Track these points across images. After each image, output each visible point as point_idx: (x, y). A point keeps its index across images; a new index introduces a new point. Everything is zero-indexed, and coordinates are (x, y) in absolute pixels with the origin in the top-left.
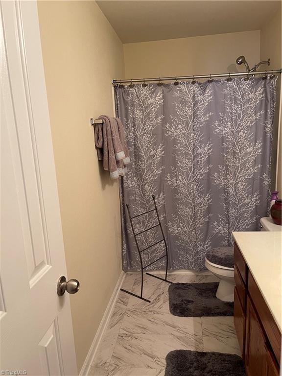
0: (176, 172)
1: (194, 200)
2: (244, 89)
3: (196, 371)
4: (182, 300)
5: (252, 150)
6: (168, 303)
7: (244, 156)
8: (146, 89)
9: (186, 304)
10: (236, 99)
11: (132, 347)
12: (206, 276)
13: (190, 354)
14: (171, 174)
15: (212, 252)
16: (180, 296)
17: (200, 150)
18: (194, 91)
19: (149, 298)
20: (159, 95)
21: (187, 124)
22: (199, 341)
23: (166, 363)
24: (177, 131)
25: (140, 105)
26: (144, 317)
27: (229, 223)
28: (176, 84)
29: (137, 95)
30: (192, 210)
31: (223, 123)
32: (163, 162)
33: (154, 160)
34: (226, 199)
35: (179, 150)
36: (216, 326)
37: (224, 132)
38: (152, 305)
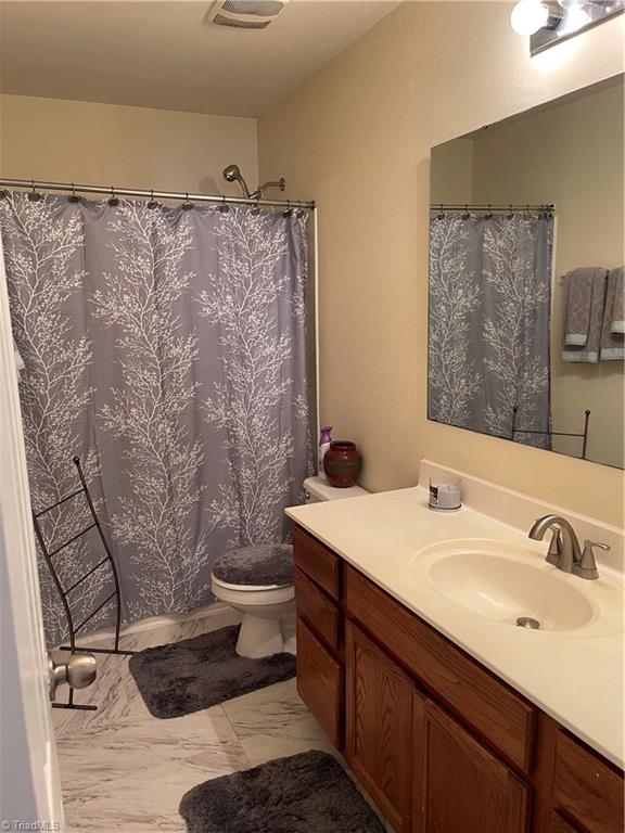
0: (124, 400)
1: (167, 458)
2: (252, 231)
3: (254, 810)
4: (171, 683)
5: (274, 351)
6: (139, 698)
7: (260, 362)
8: (39, 206)
9: (182, 688)
10: (238, 248)
11: (90, 818)
12: (200, 620)
13: (229, 783)
14: (112, 404)
15: (225, 563)
16: (161, 675)
17: (174, 351)
18: (154, 224)
19: (90, 701)
20: (74, 225)
21: (143, 294)
22: (235, 752)
23: (184, 822)
24: (118, 308)
25: (25, 243)
26: (94, 746)
27: (240, 499)
28: (114, 203)
29: (15, 218)
30: (165, 482)
31: (218, 295)
32: (89, 378)
33: (69, 373)
34: (232, 451)
35: (128, 350)
36: (255, 711)
37: (220, 313)
38: (102, 715)
